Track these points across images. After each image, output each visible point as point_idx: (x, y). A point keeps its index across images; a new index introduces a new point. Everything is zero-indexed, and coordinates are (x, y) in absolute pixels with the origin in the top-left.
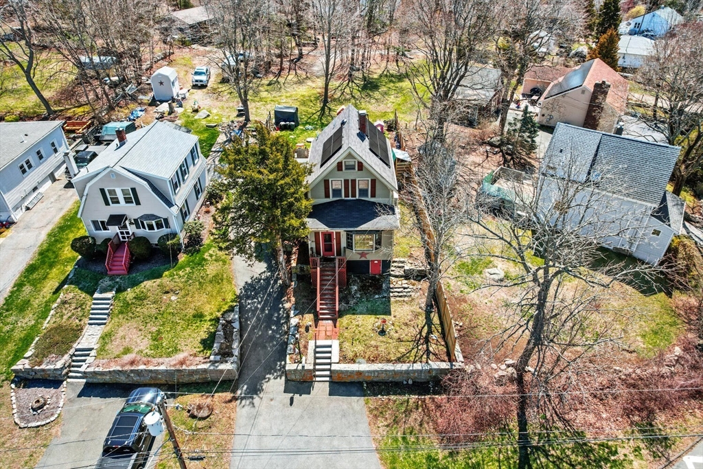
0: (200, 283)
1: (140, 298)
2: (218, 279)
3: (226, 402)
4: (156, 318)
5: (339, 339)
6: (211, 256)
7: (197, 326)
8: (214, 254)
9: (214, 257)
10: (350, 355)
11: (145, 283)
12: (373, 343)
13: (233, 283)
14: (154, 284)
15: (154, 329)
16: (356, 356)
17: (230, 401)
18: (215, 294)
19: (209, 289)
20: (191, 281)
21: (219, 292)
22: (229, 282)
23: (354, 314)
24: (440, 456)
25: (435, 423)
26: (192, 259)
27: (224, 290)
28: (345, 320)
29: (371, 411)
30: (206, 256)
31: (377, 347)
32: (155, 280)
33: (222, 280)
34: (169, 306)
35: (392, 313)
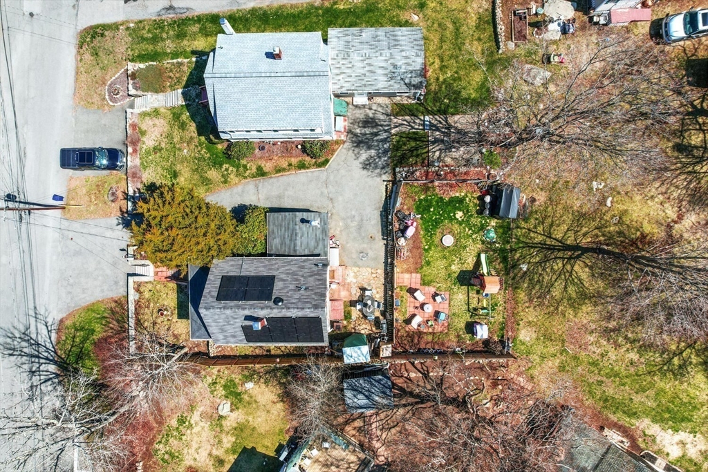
0: (197, 169)
1: (183, 126)
2: (206, 182)
3: (120, 208)
4: (171, 143)
5: (155, 281)
6: (227, 170)
7: (166, 176)
8: (229, 172)
9: (226, 172)
10: (142, 289)
11: (194, 124)
12: (152, 305)
13: (208, 194)
14: (192, 133)
15: (163, 145)
16: (141, 293)
17: (121, 211)
18: (193, 182)
19: (196, 177)
20: (196, 161)
21: (195, 185)
22: (207, 191)
23: (178, 292)
24: (94, 337)
25: (112, 337)
26: (220, 155)
27: (199, 188)
28: (173, 285)
29: (119, 299)
30: (225, 166)
31: (148, 307)
32: (196, 132)
33: (206, 185)
34: (179, 149)
35: (180, 320)
